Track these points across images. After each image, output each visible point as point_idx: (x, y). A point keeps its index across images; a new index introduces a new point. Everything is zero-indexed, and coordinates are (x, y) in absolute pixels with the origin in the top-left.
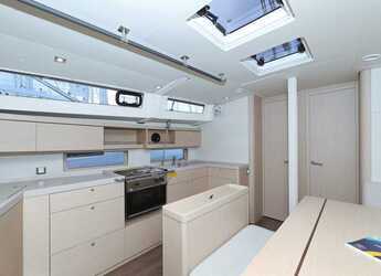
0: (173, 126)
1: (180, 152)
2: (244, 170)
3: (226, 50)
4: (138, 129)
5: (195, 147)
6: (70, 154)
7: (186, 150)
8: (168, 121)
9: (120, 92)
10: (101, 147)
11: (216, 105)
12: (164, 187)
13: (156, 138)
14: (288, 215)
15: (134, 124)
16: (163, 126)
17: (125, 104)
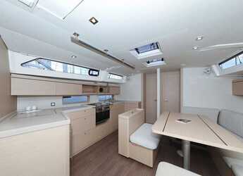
0: (110, 85)
1: (111, 96)
2: (140, 103)
3: (139, 58)
4: (94, 86)
5: (117, 94)
6: (64, 97)
7: (113, 96)
8: (107, 83)
9: (91, 70)
10: (81, 94)
11: (128, 76)
12: (109, 111)
13: (101, 90)
14: (156, 120)
15: (92, 84)
16: (105, 84)
17: (92, 75)
